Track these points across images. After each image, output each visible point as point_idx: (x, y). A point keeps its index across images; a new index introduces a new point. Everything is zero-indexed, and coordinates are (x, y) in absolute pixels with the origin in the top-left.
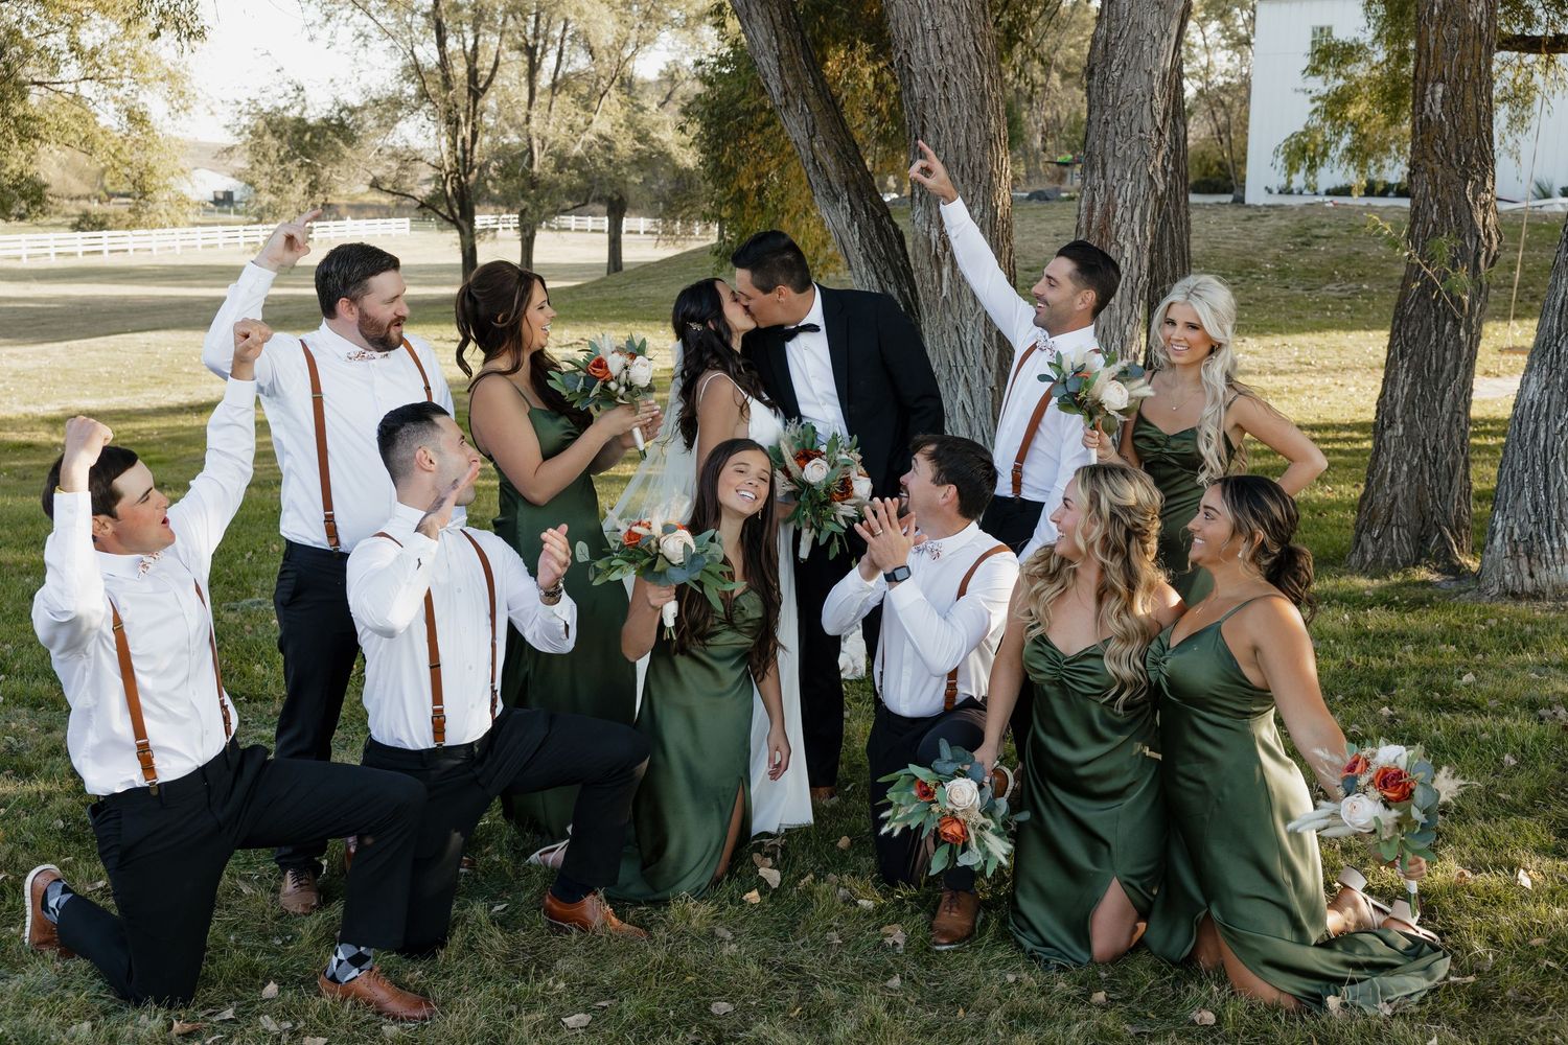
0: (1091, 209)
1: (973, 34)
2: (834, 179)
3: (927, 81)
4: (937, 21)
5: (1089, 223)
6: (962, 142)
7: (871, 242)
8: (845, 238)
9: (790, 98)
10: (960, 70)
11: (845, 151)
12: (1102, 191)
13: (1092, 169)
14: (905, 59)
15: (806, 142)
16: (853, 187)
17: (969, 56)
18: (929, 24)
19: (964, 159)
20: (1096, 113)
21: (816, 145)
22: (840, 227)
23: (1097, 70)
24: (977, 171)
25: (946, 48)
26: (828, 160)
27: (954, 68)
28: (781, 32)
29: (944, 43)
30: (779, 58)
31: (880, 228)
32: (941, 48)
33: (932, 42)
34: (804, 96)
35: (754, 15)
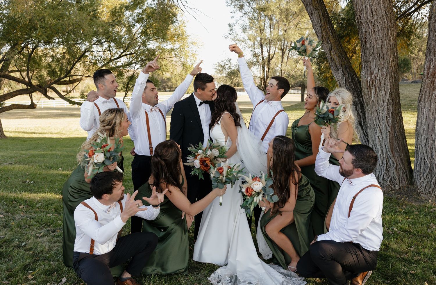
0: (429, 68)
1: (385, 8)
2: (337, 64)
3: (367, 25)
4: (371, 3)
5: (428, 73)
6: (379, 46)
7: (349, 83)
8: (341, 83)
9: (324, 39)
10: (379, 21)
11: (341, 55)
12: (434, 61)
13: (430, 53)
14: (359, 18)
15: (329, 52)
16: (344, 66)
17: (383, 16)
18: (368, 5)
19: (380, 52)
20: (432, 33)
21: (332, 53)
22: (339, 79)
23: (433, 17)
24: (385, 56)
25: (374, 13)
26: (336, 58)
27: (377, 20)
28: (322, 18)
29: (373, 11)
30: (321, 26)
31: (352, 79)
32: (372, 13)
33: (369, 11)
34: (328, 38)
35: (314, 14)
